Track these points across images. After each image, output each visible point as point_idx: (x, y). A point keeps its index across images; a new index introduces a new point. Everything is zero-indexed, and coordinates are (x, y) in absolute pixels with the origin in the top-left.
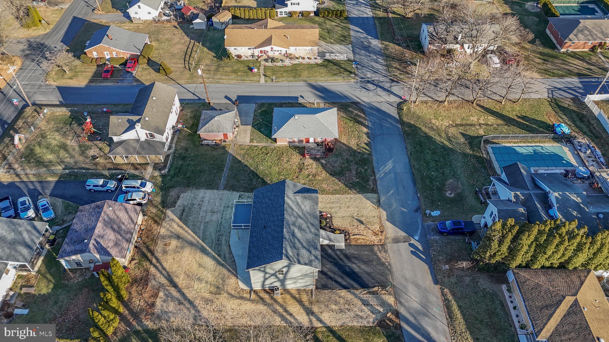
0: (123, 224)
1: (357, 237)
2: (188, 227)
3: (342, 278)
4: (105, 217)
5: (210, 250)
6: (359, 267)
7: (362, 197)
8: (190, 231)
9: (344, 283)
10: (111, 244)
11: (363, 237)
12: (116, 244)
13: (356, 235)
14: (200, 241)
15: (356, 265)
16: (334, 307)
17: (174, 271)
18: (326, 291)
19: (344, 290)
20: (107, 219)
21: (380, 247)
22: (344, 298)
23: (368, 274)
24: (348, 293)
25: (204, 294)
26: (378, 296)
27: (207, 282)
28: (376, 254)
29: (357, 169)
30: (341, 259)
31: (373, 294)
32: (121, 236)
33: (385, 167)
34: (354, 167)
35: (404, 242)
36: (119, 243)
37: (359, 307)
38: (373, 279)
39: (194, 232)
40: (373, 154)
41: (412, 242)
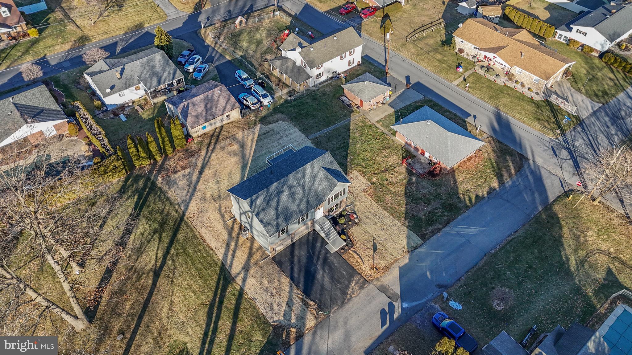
0: (216, 107)
1: (355, 255)
2: (256, 145)
3: (300, 271)
4: (210, 94)
5: (248, 170)
6: (323, 276)
7: (406, 232)
8: (253, 148)
9: (296, 275)
10: (194, 114)
11: (359, 260)
12: (197, 117)
13: (356, 253)
14: (250, 160)
15: (323, 273)
16: (265, 282)
17: (212, 163)
18: (276, 267)
19: (289, 280)
20: (209, 97)
21: (362, 279)
22: (280, 284)
23: (323, 288)
24: (288, 284)
25: (208, 193)
26: (306, 309)
27: (219, 187)
28: (350, 281)
29: (436, 209)
30: (318, 258)
31: (304, 304)
32: (206, 114)
33: (466, 228)
34: (436, 204)
35: (389, 297)
36: (200, 117)
37: (281, 301)
38: (321, 295)
39: (255, 151)
40: (472, 209)
41: (395, 304)
